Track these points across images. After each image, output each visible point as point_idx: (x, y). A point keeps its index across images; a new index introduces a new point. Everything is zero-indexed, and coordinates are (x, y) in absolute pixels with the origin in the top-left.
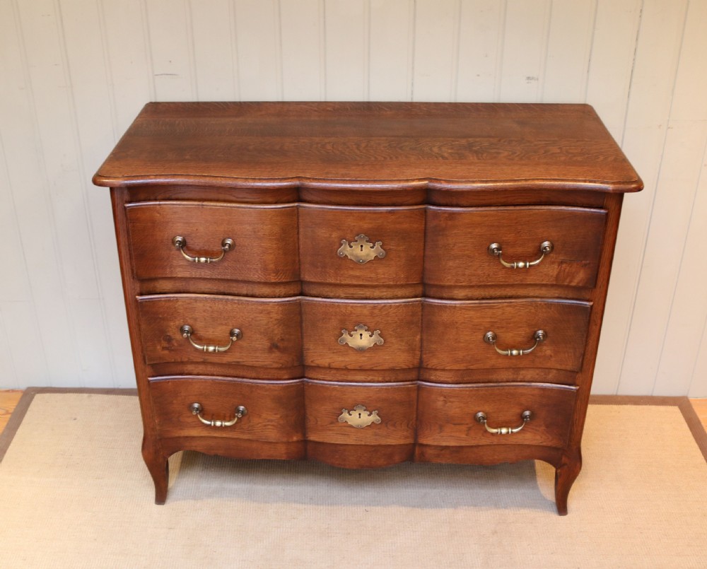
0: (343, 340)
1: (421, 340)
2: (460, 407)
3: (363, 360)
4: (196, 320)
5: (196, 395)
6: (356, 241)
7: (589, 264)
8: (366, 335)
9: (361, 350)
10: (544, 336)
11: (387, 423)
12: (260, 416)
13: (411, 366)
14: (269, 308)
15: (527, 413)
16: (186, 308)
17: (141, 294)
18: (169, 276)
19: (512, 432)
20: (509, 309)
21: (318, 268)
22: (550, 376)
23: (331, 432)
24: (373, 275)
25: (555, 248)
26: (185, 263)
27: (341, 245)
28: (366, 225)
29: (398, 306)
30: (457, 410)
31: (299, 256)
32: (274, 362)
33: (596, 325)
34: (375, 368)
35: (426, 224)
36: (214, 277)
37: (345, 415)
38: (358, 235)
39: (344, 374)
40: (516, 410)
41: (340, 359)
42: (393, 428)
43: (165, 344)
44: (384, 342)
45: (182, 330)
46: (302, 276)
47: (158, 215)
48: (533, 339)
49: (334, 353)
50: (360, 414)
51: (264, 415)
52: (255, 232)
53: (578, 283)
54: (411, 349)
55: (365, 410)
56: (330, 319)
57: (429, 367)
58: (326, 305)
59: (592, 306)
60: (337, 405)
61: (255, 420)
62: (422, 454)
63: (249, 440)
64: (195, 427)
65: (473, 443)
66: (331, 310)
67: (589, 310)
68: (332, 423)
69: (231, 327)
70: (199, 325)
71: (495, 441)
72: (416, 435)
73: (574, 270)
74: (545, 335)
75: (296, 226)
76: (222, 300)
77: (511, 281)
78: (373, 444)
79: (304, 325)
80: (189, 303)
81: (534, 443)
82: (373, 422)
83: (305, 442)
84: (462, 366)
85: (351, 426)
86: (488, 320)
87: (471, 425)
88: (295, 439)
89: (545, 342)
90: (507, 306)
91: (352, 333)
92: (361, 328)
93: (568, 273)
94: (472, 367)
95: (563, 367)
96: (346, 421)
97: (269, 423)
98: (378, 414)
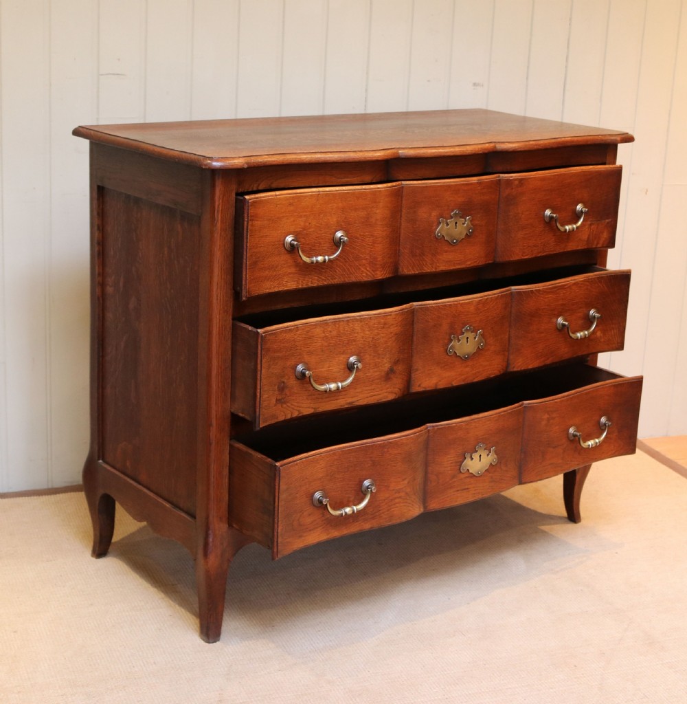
1: (509, 336)
3: (466, 371)
4: (312, 353)
5: (319, 479)
6: (452, 217)
7: (611, 222)
8: (471, 337)
11: (500, 463)
12: (388, 488)
13: (502, 372)
14: (390, 320)
15: (603, 420)
16: (305, 339)
19: (599, 442)
20: (573, 287)
21: (416, 256)
23: (452, 491)
24: (462, 258)
28: (460, 199)
30: (557, 428)
31: (399, 246)
32: (391, 392)
35: (499, 195)
37: (468, 461)
38: (453, 210)
40: (596, 418)
42: (505, 468)
43: (279, 396)
44: (486, 344)
48: (589, 320)
49: (441, 368)
50: (480, 456)
51: (391, 485)
52: (368, 218)
54: (502, 350)
55: (484, 449)
56: (440, 325)
58: (438, 307)
60: (460, 450)
61: (382, 495)
64: (316, 528)
65: (565, 468)
66: (443, 313)
67: (629, 277)
68: (454, 477)
69: (347, 356)
70: (314, 361)
72: (520, 473)
73: (599, 231)
75: (400, 208)
76: (342, 319)
77: (558, 250)
79: (415, 338)
80: (308, 332)
81: (609, 455)
82: (491, 464)
83: (428, 515)
85: (472, 476)
86: (561, 302)
87: (565, 446)
88: (418, 512)
91: (460, 337)
92: (467, 329)
96: (468, 470)
97: (397, 495)
98: (495, 451)
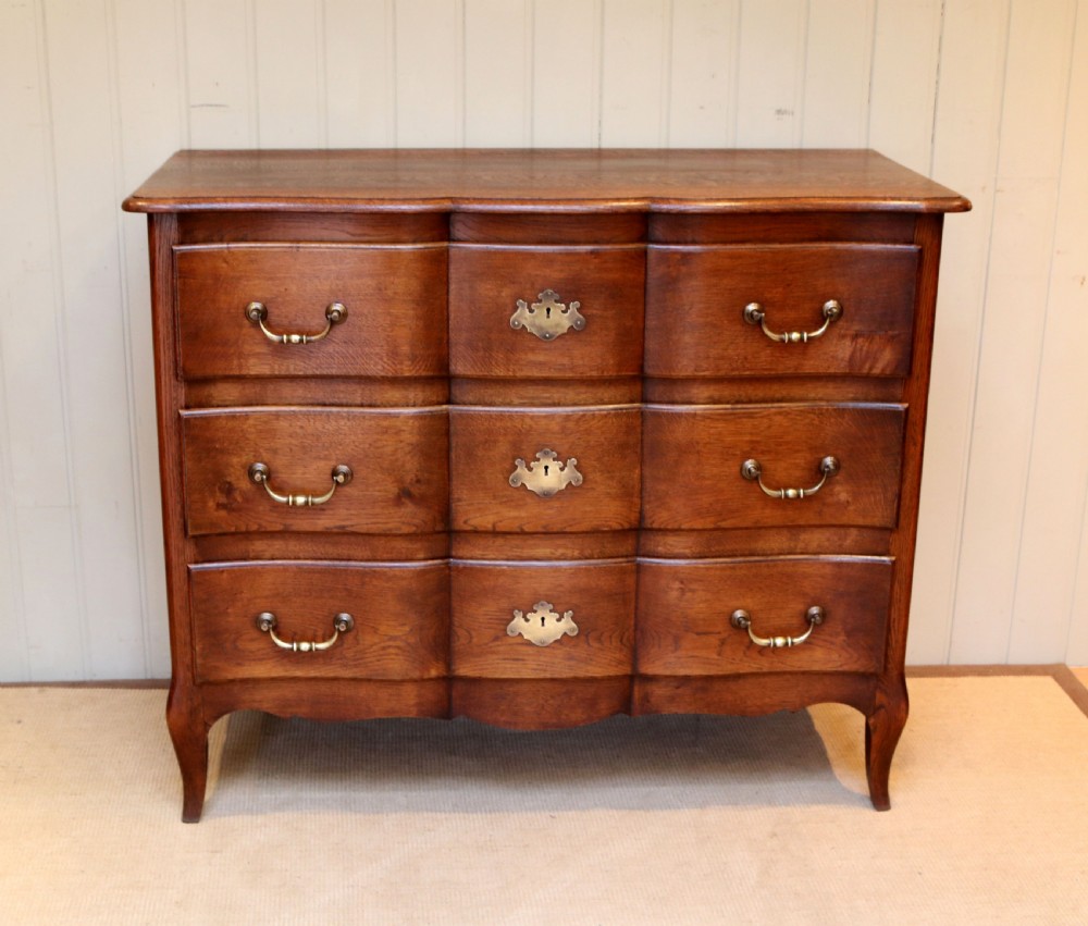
0: (518, 478)
1: (642, 476)
2: (706, 601)
3: (550, 515)
4: (275, 452)
5: (266, 597)
6: (540, 301)
7: (899, 335)
8: (554, 466)
9: (546, 496)
10: (834, 464)
11: (587, 636)
12: (376, 631)
13: (626, 526)
14: (399, 424)
15: (815, 610)
16: (261, 431)
17: (187, 407)
18: (236, 373)
19: (792, 643)
20: (778, 419)
21: (478, 350)
22: (848, 542)
23: (495, 657)
24: (566, 361)
25: (845, 312)
26: (264, 349)
27: (516, 308)
28: (555, 274)
29: (606, 416)
30: (701, 605)
31: (448, 333)
32: (403, 523)
33: (915, 444)
34: (568, 530)
35: (646, 274)
36: (310, 372)
37: (518, 621)
38: (542, 291)
39: (517, 547)
40: (797, 606)
41: (513, 513)
42: (596, 645)
43: (222, 499)
44: (584, 481)
45: (251, 473)
46: (452, 368)
47: (224, 265)
48: (818, 472)
49: (501, 503)
50: (543, 619)
51: (383, 629)
52: (380, 290)
53: (883, 370)
54: (626, 494)
55: (551, 611)
56: (495, 442)
57: (655, 526)
58: (490, 416)
59: (907, 410)
60: (504, 604)
61: (368, 639)
62: (646, 698)
63: (354, 679)
64: (264, 659)
65: (728, 669)
66: (498, 424)
67: (903, 415)
68: (497, 638)
69: (333, 463)
70: (279, 462)
71: (764, 664)
72: (634, 656)
73: (876, 347)
74: (837, 465)
75: (445, 279)
76: (321, 413)
77: (781, 369)
78: (564, 676)
79: (453, 455)
80: (265, 422)
81: (829, 667)
82: (565, 634)
83: (449, 680)
84: (708, 523)
85: (529, 643)
86: (748, 438)
87: (724, 635)
88: (433, 673)
89: (838, 478)
90: (775, 414)
91: (532, 464)
92: (546, 454)
93: (868, 352)
94: (723, 524)
95: (868, 522)
96: (520, 634)
97: (391, 643)
98: (573, 618)
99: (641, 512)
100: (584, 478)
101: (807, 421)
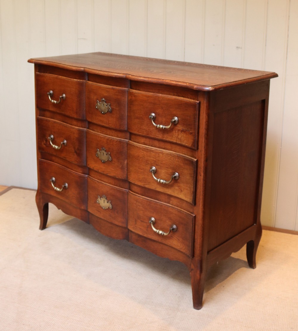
0: (97, 155)
1: (127, 164)
2: (143, 211)
3: (104, 168)
4: (54, 132)
5: (53, 173)
6: (102, 101)
7: (193, 133)
9: (103, 162)
11: (114, 210)
13: (123, 179)
14: (74, 131)
15: (174, 226)
16: (52, 126)
18: (47, 109)
19: (164, 234)
21: (90, 114)
23: (95, 208)
24: (107, 121)
25: (179, 121)
27: (96, 102)
28: (105, 94)
29: (117, 141)
32: (75, 160)
34: (108, 174)
38: (102, 98)
40: (169, 223)
41: (97, 165)
42: (117, 215)
43: (45, 143)
49: (95, 161)
50: (104, 201)
51: (72, 190)
52: (70, 91)
53: (189, 145)
54: (123, 168)
56: (93, 142)
59: (196, 162)
60: (96, 193)
61: (70, 192)
64: (53, 190)
65: (149, 236)
66: (94, 137)
68: (95, 203)
69: (63, 139)
70: (55, 136)
72: (127, 222)
73: (187, 136)
74: (179, 176)
81: (178, 248)
83: (87, 212)
84: (142, 184)
85: (101, 207)
86: (153, 159)
87: (148, 224)
88: (83, 208)
89: (178, 180)
90: (160, 152)
91: (101, 151)
94: (146, 186)
95: (187, 199)
96: (99, 204)
97: (74, 195)
98: (111, 203)
99: (127, 175)
100: (112, 159)
101: (169, 158)
